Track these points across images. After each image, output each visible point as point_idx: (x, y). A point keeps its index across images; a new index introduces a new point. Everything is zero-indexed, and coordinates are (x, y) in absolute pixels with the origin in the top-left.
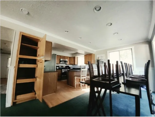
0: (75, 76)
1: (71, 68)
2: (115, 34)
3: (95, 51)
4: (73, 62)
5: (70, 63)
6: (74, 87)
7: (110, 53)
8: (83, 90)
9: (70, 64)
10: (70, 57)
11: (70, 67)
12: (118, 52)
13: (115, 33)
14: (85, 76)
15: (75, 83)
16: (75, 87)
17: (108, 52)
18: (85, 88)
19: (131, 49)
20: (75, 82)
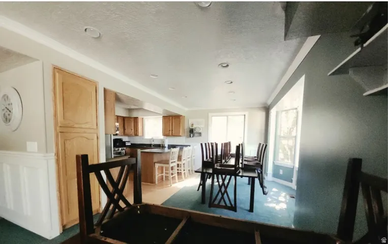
0: (155, 163)
1: (128, 144)
2: (231, 94)
3: (186, 109)
4: (133, 131)
5: (126, 131)
6: (155, 183)
7: (213, 117)
8: (173, 185)
9: (125, 134)
10: (124, 118)
11: (125, 142)
12: (226, 117)
13: (232, 92)
14: (175, 162)
15: (155, 176)
16: (157, 183)
17: (210, 114)
18: (175, 183)
19: (245, 115)
20: (155, 173)
